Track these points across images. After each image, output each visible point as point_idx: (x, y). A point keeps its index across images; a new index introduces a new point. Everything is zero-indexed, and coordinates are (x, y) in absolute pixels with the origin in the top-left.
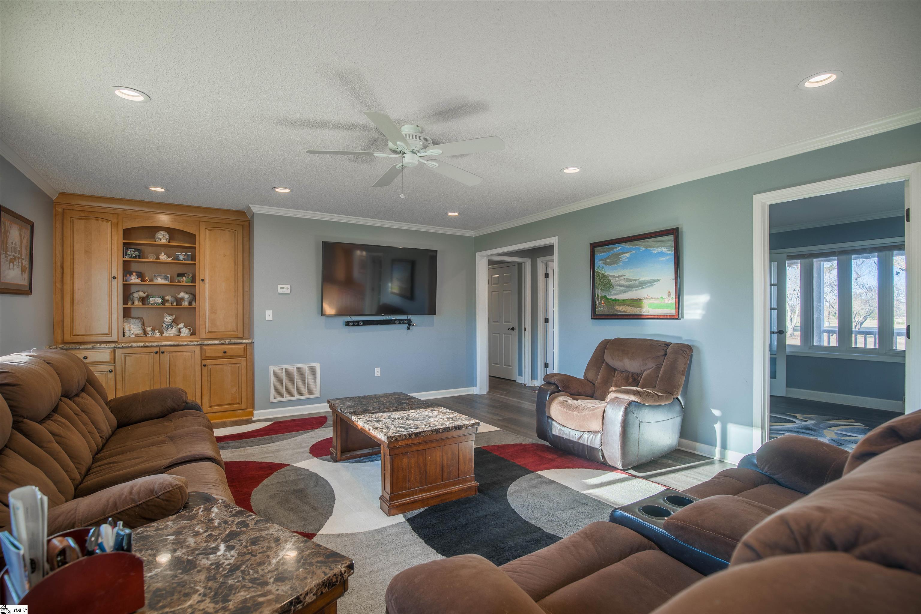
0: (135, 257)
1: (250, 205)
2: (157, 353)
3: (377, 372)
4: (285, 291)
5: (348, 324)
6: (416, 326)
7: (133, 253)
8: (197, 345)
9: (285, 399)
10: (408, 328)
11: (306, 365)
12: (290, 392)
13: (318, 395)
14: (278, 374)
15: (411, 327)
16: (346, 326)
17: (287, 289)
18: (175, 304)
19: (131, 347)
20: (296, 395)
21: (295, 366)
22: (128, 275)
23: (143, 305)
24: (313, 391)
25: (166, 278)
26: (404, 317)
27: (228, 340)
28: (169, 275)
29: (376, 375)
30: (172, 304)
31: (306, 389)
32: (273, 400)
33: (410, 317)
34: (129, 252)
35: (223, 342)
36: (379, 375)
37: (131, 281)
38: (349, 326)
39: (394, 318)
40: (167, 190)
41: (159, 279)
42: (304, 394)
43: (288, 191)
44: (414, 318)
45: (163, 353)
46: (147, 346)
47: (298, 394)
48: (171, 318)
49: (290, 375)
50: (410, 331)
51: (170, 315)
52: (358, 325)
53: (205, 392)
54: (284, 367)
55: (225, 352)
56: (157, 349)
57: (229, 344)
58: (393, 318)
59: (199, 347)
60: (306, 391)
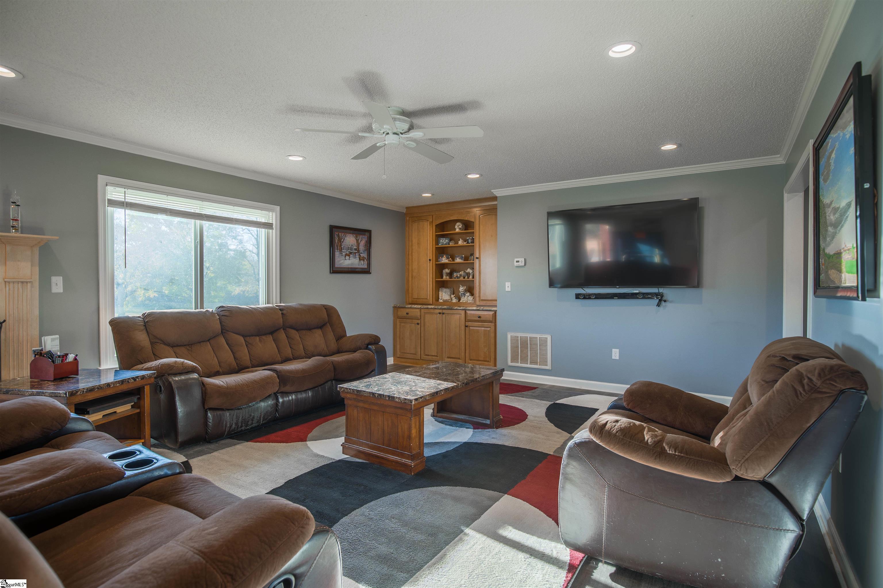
0: (446, 244)
1: (492, 191)
2: (440, 313)
3: (616, 354)
4: (520, 264)
5: (578, 296)
6: (671, 302)
7: (444, 241)
8: (462, 310)
9: (519, 365)
10: (658, 305)
11: (538, 336)
12: (524, 360)
13: (549, 367)
14: (514, 340)
15: (663, 303)
16: (576, 298)
17: (522, 262)
18: (466, 277)
19: (428, 308)
20: (529, 364)
21: (529, 335)
22: (441, 257)
23: (450, 278)
24: (545, 363)
25: (461, 258)
26: (654, 290)
27: (482, 307)
28: (463, 256)
29: (613, 358)
30: (464, 278)
31: (539, 359)
32: (510, 364)
33: (661, 290)
34: (441, 241)
35: (478, 308)
36: (617, 358)
37: (442, 262)
38: (578, 298)
39: (638, 292)
40: (433, 195)
41: (458, 259)
42: (536, 363)
43: (478, 176)
44: (667, 292)
45: (443, 314)
46: (436, 309)
47: (531, 363)
48: (463, 289)
49: (524, 342)
50: (661, 308)
51: (463, 286)
52: (590, 298)
53: (467, 347)
54: (519, 335)
55: (480, 317)
56: (441, 311)
57: (483, 310)
58: (635, 292)
59: (464, 311)
60: (539, 361)
